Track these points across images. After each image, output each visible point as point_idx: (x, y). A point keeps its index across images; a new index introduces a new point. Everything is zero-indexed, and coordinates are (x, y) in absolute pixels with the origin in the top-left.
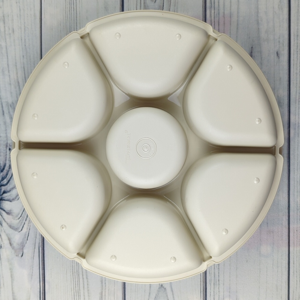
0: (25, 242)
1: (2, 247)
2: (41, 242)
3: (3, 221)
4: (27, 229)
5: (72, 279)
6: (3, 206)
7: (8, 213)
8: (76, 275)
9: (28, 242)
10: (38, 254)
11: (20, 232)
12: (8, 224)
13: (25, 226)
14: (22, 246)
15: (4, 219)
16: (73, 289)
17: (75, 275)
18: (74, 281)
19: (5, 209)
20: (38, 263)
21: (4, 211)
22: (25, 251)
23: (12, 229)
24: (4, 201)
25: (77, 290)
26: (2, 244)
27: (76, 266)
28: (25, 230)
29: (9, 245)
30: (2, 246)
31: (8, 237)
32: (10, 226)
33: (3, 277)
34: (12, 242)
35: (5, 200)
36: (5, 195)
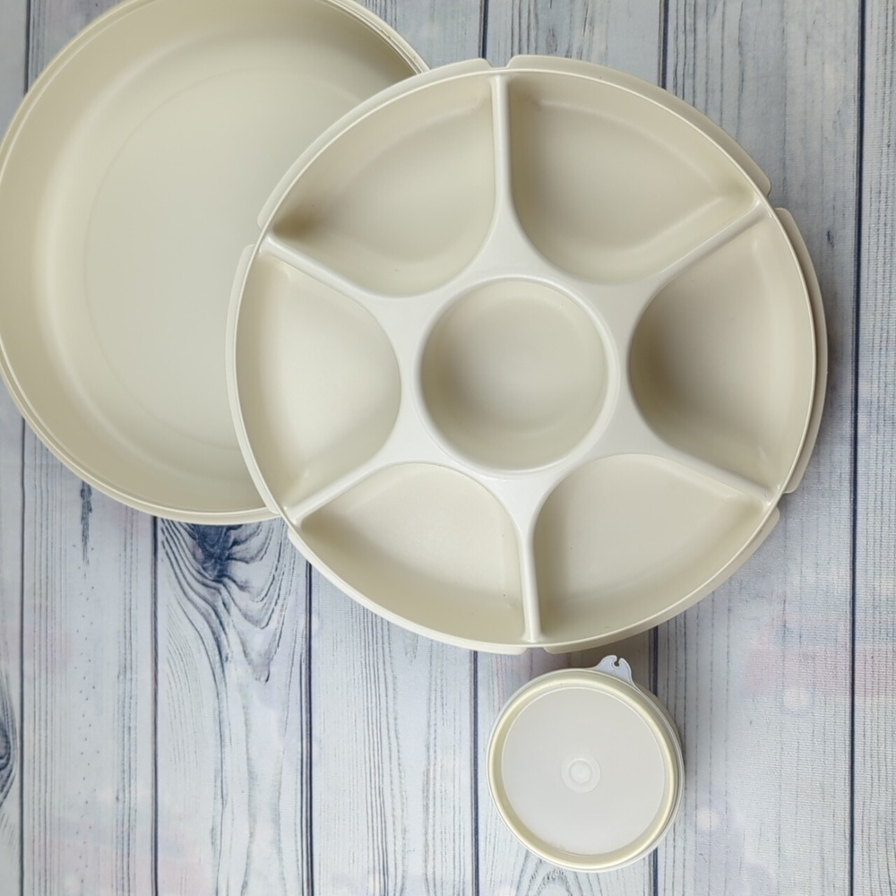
0: (273, 651)
1: (229, 659)
2: (304, 651)
3: (233, 604)
4: (278, 623)
5: (367, 737)
6: (233, 571)
7: (242, 588)
8: (375, 728)
9: (278, 650)
10: (299, 678)
11: (263, 628)
12: (240, 610)
13: (275, 616)
14: (268, 659)
15: (233, 599)
16: (367, 760)
17: (373, 730)
18: (372, 742)
19: (236, 579)
20: (299, 698)
21: (234, 582)
22: (272, 670)
23: (249, 621)
24: (233, 561)
25: (376, 763)
26: (228, 651)
27: (374, 709)
28: (273, 624)
29: (243, 655)
30: (230, 656)
31: (241, 638)
32: (245, 616)
33: (230, 724)
34: (249, 650)
35: (235, 559)
36: (236, 548)
